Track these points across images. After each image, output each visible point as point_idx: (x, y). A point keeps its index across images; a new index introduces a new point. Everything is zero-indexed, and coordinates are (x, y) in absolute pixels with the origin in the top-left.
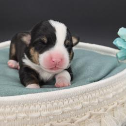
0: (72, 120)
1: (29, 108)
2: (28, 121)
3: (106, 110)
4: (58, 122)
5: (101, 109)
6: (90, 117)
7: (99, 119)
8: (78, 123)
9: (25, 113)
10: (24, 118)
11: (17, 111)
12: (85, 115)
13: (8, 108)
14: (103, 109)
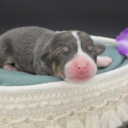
0: (91, 107)
1: (51, 96)
2: (50, 109)
3: (121, 97)
4: (78, 109)
5: (116, 97)
6: (107, 105)
7: (115, 106)
8: (97, 110)
9: (47, 101)
10: (46, 106)
11: (39, 100)
12: (103, 102)
13: (29, 97)
14: (118, 97)
